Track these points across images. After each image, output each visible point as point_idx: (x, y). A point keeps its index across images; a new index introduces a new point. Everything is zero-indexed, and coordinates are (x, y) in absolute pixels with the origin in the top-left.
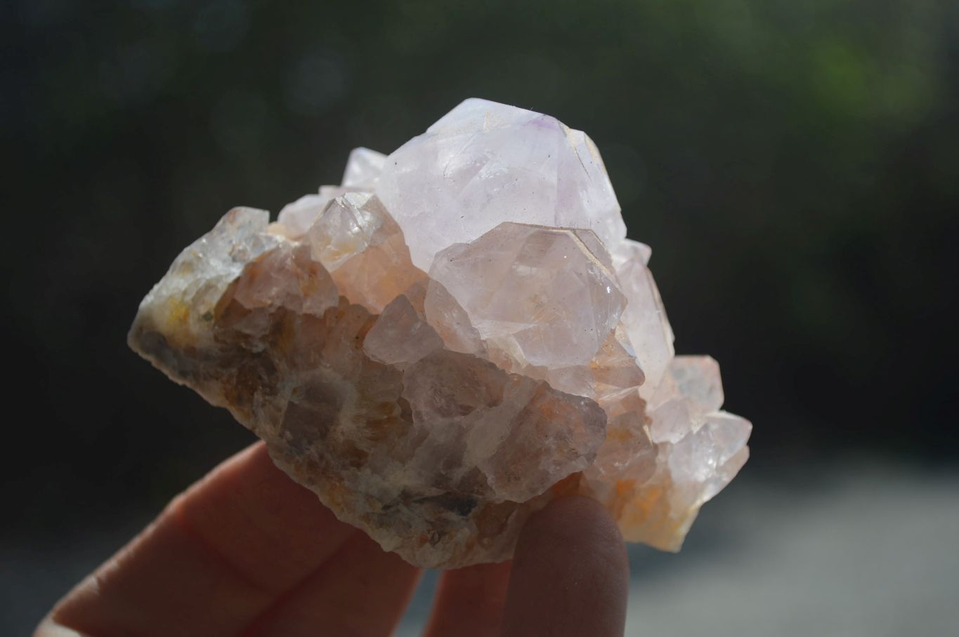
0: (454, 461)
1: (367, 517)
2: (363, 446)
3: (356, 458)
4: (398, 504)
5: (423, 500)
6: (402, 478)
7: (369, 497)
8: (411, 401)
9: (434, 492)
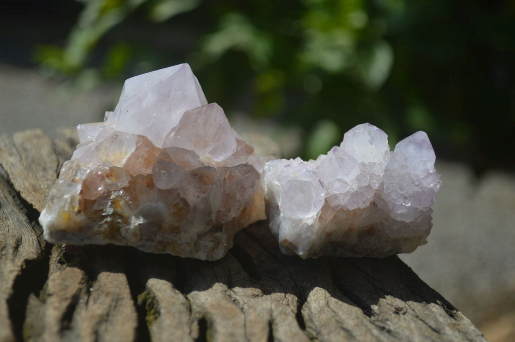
0: (210, 213)
1: (191, 252)
2: (176, 225)
3: (176, 230)
4: (197, 241)
5: (205, 234)
6: (196, 229)
7: (188, 244)
8: (186, 197)
9: (209, 228)
